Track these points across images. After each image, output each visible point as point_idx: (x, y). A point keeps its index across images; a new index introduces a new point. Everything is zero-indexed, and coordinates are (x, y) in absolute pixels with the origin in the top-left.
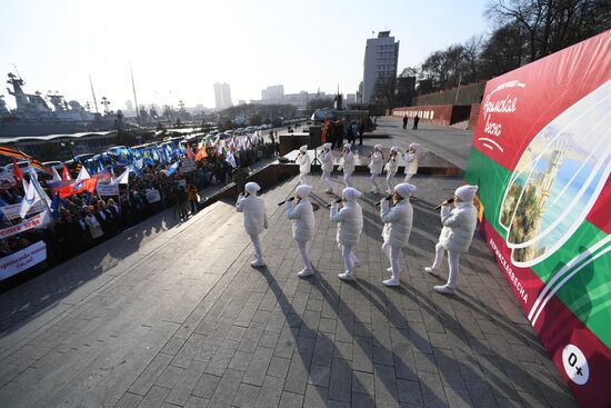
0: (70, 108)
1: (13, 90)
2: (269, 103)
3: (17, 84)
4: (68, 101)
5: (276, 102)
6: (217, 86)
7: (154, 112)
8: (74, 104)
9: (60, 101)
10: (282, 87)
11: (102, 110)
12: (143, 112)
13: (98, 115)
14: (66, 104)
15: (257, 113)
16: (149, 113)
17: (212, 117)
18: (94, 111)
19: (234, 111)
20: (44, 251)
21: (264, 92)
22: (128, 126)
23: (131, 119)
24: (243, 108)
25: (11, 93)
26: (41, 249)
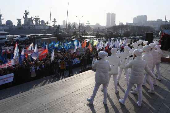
0: (40, 23)
1: (24, 17)
2: (137, 25)
3: (27, 14)
4: (40, 20)
5: (141, 25)
6: (108, 15)
7: (74, 26)
8: (43, 22)
9: (38, 21)
10: (146, 17)
11: (52, 24)
12: (69, 26)
13: (50, 26)
14: (39, 21)
15: (129, 30)
16: (72, 27)
17: (103, 30)
18: (49, 25)
19: (116, 28)
20: (13, 78)
21: (135, 19)
22: (61, 32)
23: (63, 29)
24: (122, 26)
25: (24, 18)
26: (12, 77)
